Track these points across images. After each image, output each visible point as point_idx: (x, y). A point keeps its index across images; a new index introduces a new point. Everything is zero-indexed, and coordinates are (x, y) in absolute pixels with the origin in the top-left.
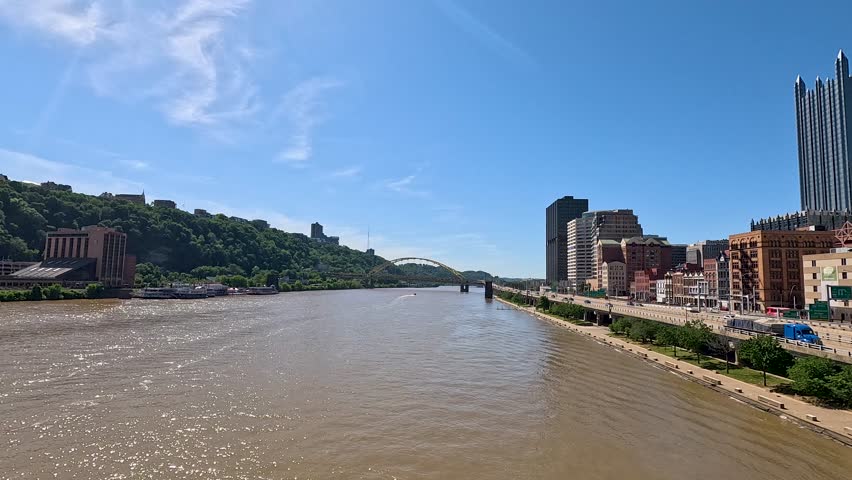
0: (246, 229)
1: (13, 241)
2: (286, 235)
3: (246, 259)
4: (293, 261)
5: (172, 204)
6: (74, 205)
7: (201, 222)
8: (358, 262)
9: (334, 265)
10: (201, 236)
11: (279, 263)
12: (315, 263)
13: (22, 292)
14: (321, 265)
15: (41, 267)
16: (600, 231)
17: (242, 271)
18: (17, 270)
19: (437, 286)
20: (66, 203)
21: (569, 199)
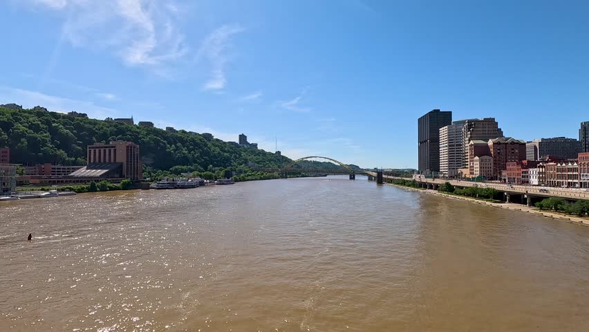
0: (200, 140)
1: (58, 152)
2: (225, 143)
3: (203, 160)
4: (232, 161)
5: (151, 124)
6: (91, 126)
7: (172, 136)
8: (273, 160)
9: (258, 163)
10: (173, 146)
11: (224, 162)
12: (246, 162)
13: (85, 186)
14: (250, 163)
15: (87, 169)
16: (471, 134)
17: (202, 169)
18: (73, 172)
19: (326, 176)
20: (86, 126)
21: (436, 112)
